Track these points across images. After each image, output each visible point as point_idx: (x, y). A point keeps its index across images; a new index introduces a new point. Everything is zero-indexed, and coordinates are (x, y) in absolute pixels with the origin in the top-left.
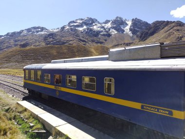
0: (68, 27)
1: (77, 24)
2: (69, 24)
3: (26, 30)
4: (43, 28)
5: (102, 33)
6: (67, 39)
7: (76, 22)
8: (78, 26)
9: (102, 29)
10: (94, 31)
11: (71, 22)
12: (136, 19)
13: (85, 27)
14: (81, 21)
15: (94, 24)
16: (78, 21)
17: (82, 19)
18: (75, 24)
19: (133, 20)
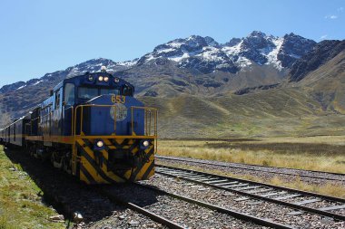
0: (152, 58)
1: (171, 50)
2: (155, 50)
3: (77, 66)
4: (107, 60)
5: (219, 66)
6: (147, 80)
7: (168, 47)
8: (172, 54)
9: (220, 58)
10: (204, 63)
11: (159, 47)
12: (292, 34)
13: (186, 55)
14: (180, 44)
15: (204, 49)
16: (174, 45)
17: (181, 40)
18: (167, 51)
19: (286, 36)
